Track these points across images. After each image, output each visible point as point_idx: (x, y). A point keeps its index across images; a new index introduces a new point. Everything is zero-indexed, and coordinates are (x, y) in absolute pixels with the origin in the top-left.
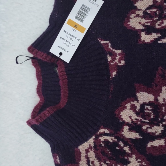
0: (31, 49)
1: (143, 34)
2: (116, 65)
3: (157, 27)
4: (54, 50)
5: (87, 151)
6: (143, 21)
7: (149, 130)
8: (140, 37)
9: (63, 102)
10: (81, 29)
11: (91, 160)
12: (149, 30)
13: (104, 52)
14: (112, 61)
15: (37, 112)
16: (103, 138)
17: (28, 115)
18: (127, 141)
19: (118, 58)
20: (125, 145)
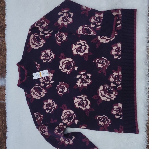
1: (44, 60)
2: (38, 68)
3: (47, 59)
5: (33, 90)
6: (44, 57)
7: (46, 83)
11: (34, 92)
13: (35, 65)
15: (20, 81)
16: (36, 87)
17: (17, 83)
19: (39, 66)
20: (41, 87)
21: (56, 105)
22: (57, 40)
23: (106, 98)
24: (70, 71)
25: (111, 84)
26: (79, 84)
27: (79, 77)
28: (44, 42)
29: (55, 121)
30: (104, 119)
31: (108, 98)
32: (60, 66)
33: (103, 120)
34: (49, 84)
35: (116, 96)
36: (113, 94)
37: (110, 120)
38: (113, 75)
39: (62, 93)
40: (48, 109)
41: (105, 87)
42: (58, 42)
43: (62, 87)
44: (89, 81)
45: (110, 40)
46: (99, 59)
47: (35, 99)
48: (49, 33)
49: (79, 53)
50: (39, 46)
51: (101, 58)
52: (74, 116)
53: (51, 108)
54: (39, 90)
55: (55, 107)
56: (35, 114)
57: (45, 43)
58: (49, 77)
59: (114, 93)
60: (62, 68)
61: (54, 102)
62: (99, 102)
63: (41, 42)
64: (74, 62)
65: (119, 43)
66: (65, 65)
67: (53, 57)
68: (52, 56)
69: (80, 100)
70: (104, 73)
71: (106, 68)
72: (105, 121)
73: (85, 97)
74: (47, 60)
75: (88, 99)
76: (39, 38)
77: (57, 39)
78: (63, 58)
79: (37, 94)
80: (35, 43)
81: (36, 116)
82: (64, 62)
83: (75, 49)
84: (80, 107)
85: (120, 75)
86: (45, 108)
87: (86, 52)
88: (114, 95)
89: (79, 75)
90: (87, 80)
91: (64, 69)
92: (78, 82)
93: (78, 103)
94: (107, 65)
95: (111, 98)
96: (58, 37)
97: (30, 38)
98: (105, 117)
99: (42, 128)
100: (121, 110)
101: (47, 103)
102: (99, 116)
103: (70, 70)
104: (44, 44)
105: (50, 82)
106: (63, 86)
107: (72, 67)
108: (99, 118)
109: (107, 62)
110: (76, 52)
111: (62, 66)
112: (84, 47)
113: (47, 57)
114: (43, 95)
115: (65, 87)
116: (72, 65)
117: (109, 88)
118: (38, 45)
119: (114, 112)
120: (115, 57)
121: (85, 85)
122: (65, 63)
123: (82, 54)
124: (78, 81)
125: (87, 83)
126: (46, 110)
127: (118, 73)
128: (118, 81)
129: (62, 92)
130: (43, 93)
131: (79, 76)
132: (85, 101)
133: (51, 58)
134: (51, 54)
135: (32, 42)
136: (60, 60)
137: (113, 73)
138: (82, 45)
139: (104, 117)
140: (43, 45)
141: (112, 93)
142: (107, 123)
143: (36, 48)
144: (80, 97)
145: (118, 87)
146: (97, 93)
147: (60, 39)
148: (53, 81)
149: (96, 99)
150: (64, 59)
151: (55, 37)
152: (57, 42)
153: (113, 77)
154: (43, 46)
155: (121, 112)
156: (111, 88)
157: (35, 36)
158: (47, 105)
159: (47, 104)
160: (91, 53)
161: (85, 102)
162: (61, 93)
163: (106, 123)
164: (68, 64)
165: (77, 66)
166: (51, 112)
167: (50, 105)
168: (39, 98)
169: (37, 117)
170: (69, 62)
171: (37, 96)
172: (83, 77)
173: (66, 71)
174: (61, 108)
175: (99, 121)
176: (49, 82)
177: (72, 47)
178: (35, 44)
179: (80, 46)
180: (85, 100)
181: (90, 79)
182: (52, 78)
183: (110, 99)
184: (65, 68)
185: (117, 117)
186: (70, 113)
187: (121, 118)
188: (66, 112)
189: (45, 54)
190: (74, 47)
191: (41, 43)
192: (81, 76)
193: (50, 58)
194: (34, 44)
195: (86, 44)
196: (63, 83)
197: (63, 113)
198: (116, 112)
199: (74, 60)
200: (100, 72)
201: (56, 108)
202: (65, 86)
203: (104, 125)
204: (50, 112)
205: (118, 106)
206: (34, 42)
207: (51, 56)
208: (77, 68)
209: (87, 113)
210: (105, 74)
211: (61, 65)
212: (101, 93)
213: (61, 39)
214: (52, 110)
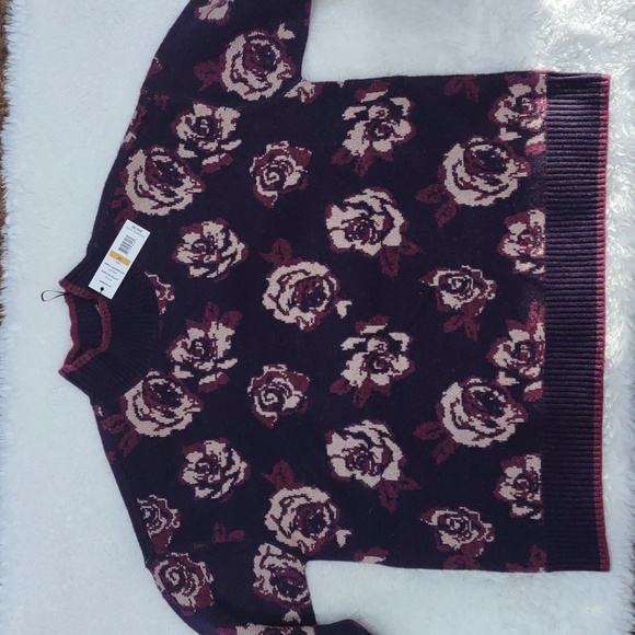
0: (65, 282)
1: (192, 268)
2: (165, 300)
3: (205, 261)
4: (95, 284)
5: (135, 398)
6: (192, 255)
7: (201, 367)
8: (188, 271)
9: (104, 346)
10: (126, 262)
11: (139, 407)
12: (198, 264)
13: (152, 286)
14: (161, 296)
15: (71, 358)
16: (152, 382)
17: (60, 361)
18: (178, 382)
19: (167, 292)
20: (177, 386)
21: (244, 465)
22: (258, 183)
23: (476, 435)
24: (313, 316)
25: (495, 376)
26: (354, 373)
27: (355, 345)
28: (195, 187)
29: (239, 535)
30: (463, 525)
31: (482, 435)
32: (270, 296)
33: (457, 526)
34: (215, 370)
35: (518, 426)
36: (504, 418)
37: (488, 526)
38: (511, 340)
39: (274, 414)
40: (203, 484)
41: (472, 390)
42: (263, 193)
43: (274, 384)
44: (402, 364)
45: (499, 196)
46: (449, 272)
47: (145, 437)
48: (219, 151)
49: (358, 244)
50: (170, 204)
51: (458, 268)
52: (327, 514)
53: (217, 477)
54: (163, 399)
55: (239, 472)
56: (145, 504)
57: (200, 190)
58: (215, 340)
59: (509, 412)
60: (277, 302)
61: (235, 453)
62: (442, 450)
63: (182, 188)
64: (334, 281)
65: (537, 211)
66: (294, 293)
67: (236, 253)
68: (230, 251)
69: (356, 443)
70: (468, 332)
71: (481, 310)
72: (468, 531)
73: (380, 432)
74: (206, 266)
75: (394, 441)
76: (173, 167)
77: (258, 178)
78: (283, 259)
79: (153, 416)
80: (151, 189)
81: (148, 514)
82: (290, 278)
83: (338, 224)
84: (354, 476)
85: (538, 340)
86: (190, 477)
87: (394, 239)
88: (508, 423)
89: (356, 335)
90: (392, 359)
91: (285, 307)
92: (348, 368)
93: (346, 458)
94: (485, 299)
95: (496, 434)
96: (265, 172)
97: (127, 167)
98: (467, 514)
99: (170, 570)
100: (538, 485)
101: (201, 455)
102: (442, 513)
103: (314, 312)
104: (195, 195)
105: (219, 365)
106: (281, 380)
107: (325, 302)
108: (442, 519)
109: (482, 286)
110: (347, 237)
111: (278, 297)
112: (383, 217)
113: (210, 252)
114: (182, 419)
115: (292, 387)
116: (325, 295)
117: (490, 394)
118: (167, 200)
119: (507, 492)
120: (517, 268)
121: (381, 379)
122: (292, 282)
123: (371, 249)
124: (348, 363)
125: (390, 373)
126: (197, 488)
127: (532, 331)
128: (531, 363)
129: (277, 407)
130: (186, 412)
131: (357, 340)
132: (378, 446)
133: (227, 258)
134: (228, 243)
135: (136, 187)
136: (271, 269)
137: (510, 333)
138: (371, 211)
139: (462, 513)
140: (189, 199)
141: (501, 414)
142: (473, 537)
143: (154, 212)
144: (355, 429)
145: (526, 390)
146: (435, 414)
147: (275, 177)
148: (234, 361)
149: (430, 437)
150: (287, 265)
151: (251, 170)
152: (260, 189)
153: (507, 348)
154: (188, 206)
155: (536, 492)
156: (496, 393)
157: (155, 158)
158: (200, 465)
159: (201, 461)
160: (413, 246)
161: (378, 452)
162: (268, 414)
163: (472, 540)
164: (307, 288)
165: (346, 300)
166: (217, 496)
167: (212, 466)
168: (165, 433)
169: (150, 520)
170: (314, 277)
171: (155, 425)
172: (372, 345)
173: (296, 318)
174: (267, 476)
175: (442, 532)
176: (216, 362)
177: (329, 215)
178: (152, 193)
179: (363, 214)
180: (378, 443)
181: (403, 354)
182: (229, 347)
183: (491, 440)
184: (291, 305)
185: (519, 511)
186: (308, 500)
187: (538, 517)
188: (290, 497)
189: (198, 242)
190: (337, 218)
191: (180, 191)
192: (364, 340)
193: (222, 260)
194: (145, 195)
195: (389, 208)
196: (280, 371)
197: (275, 500)
198: (514, 491)
199: (333, 272)
200: (449, 327)
201: (241, 476)
202: (289, 384)
203: (463, 545)
204: (213, 494)
205: (522, 465)
206: (146, 187)
207: (225, 248)
208: (348, 307)
209: (389, 499)
210: (472, 333)
211: (273, 288)
212: (452, 413)
213: (278, 179)
214: (226, 487)
